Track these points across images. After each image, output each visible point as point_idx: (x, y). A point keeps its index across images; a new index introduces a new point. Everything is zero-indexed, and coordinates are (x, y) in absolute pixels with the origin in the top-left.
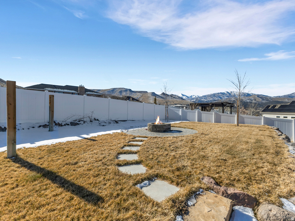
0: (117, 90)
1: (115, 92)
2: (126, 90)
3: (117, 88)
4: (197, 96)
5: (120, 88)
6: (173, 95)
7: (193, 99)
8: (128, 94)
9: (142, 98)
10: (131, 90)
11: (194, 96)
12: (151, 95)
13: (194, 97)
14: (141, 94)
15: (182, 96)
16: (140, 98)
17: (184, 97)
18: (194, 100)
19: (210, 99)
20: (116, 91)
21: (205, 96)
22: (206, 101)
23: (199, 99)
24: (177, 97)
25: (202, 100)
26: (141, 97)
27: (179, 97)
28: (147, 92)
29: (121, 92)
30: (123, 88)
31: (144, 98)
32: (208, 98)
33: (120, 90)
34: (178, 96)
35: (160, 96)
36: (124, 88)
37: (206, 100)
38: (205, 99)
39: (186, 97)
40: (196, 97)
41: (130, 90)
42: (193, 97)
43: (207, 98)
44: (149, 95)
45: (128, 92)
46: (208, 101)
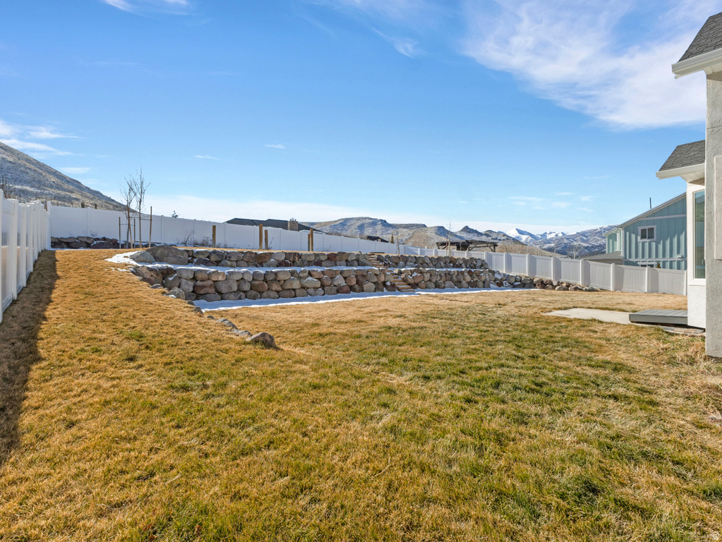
0: (353, 222)
1: (349, 227)
2: (374, 222)
3: (352, 219)
4: (560, 235)
5: (359, 219)
6: (491, 231)
7: (549, 241)
8: (379, 231)
9: (413, 240)
10: (385, 221)
11: (551, 233)
12: (434, 234)
13: (553, 235)
14: (411, 232)
15: (518, 235)
16: (407, 240)
17: (524, 238)
18: (552, 245)
19: (598, 240)
20: (351, 225)
21: (583, 234)
22: (586, 248)
23: (566, 241)
24: (503, 238)
25: (575, 243)
26: (410, 238)
27: (508, 236)
28: (425, 226)
29: (361, 227)
30: (366, 218)
31: (417, 240)
32: (591, 239)
33: (359, 223)
34: (505, 235)
35: (458, 234)
36: (368, 218)
37: (586, 245)
38: (583, 241)
39: (530, 238)
40: (557, 235)
41: (384, 223)
42: (549, 237)
43: (588, 240)
44: (431, 234)
45: (379, 227)
46: (592, 247)
